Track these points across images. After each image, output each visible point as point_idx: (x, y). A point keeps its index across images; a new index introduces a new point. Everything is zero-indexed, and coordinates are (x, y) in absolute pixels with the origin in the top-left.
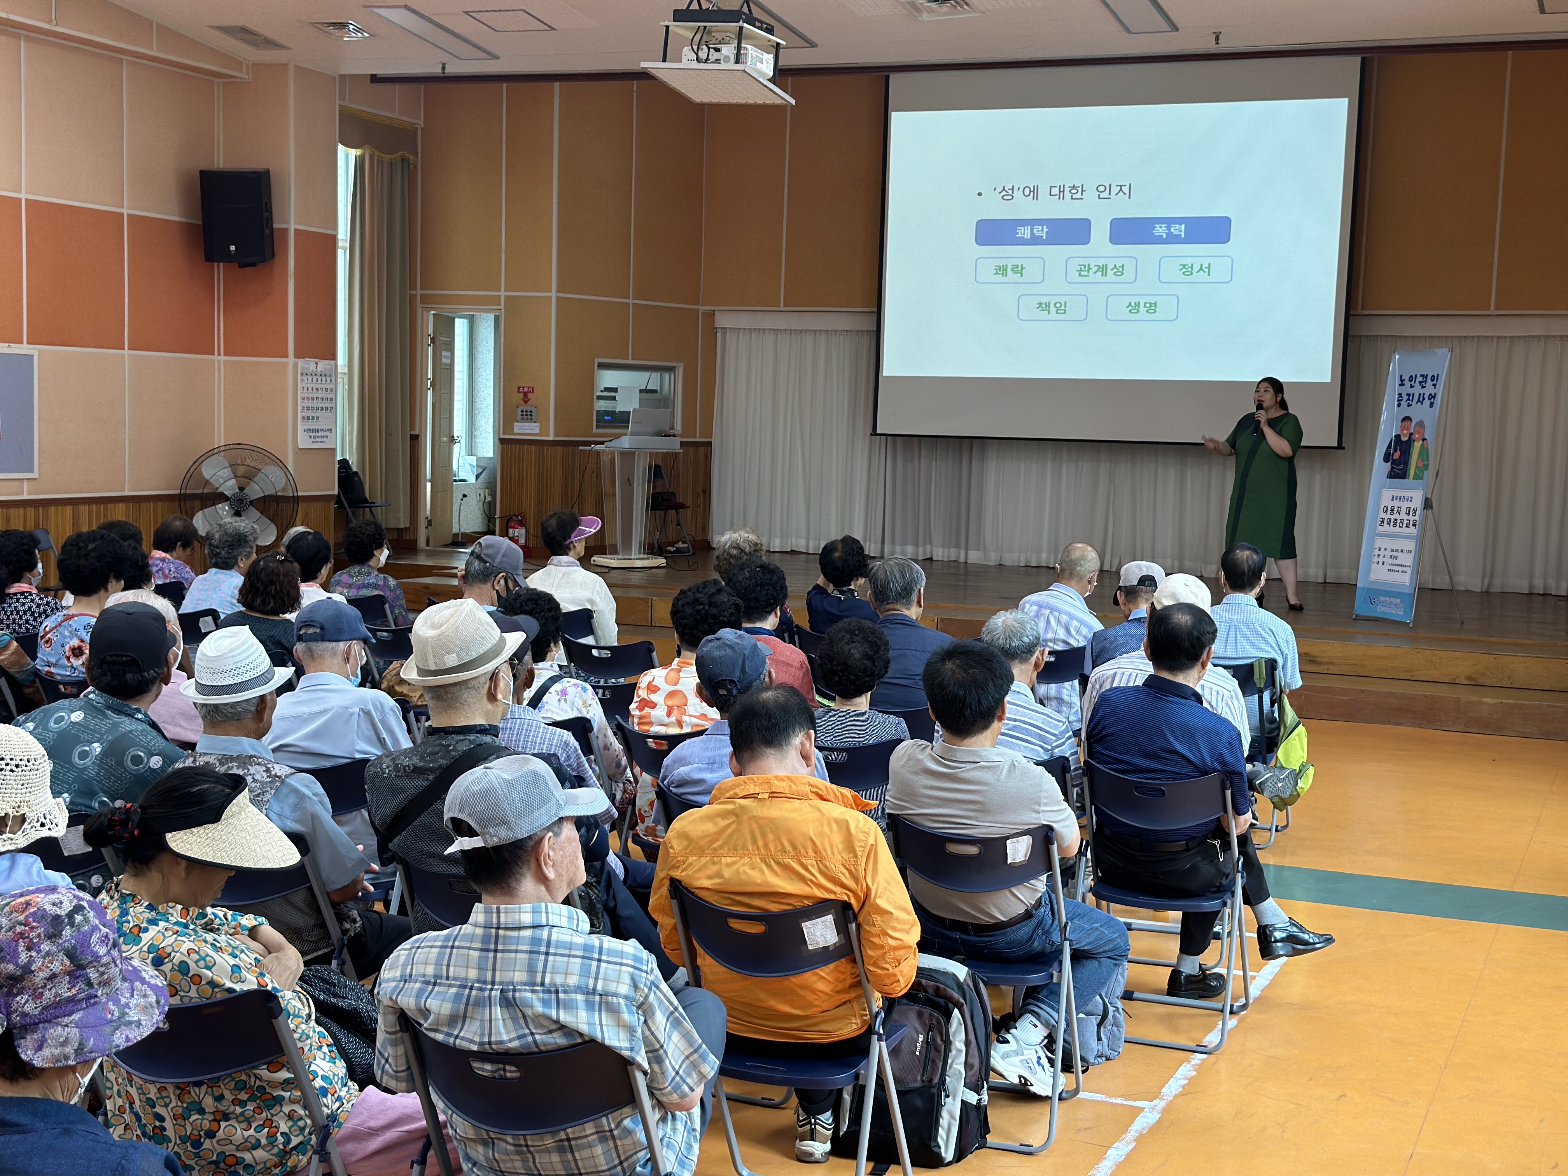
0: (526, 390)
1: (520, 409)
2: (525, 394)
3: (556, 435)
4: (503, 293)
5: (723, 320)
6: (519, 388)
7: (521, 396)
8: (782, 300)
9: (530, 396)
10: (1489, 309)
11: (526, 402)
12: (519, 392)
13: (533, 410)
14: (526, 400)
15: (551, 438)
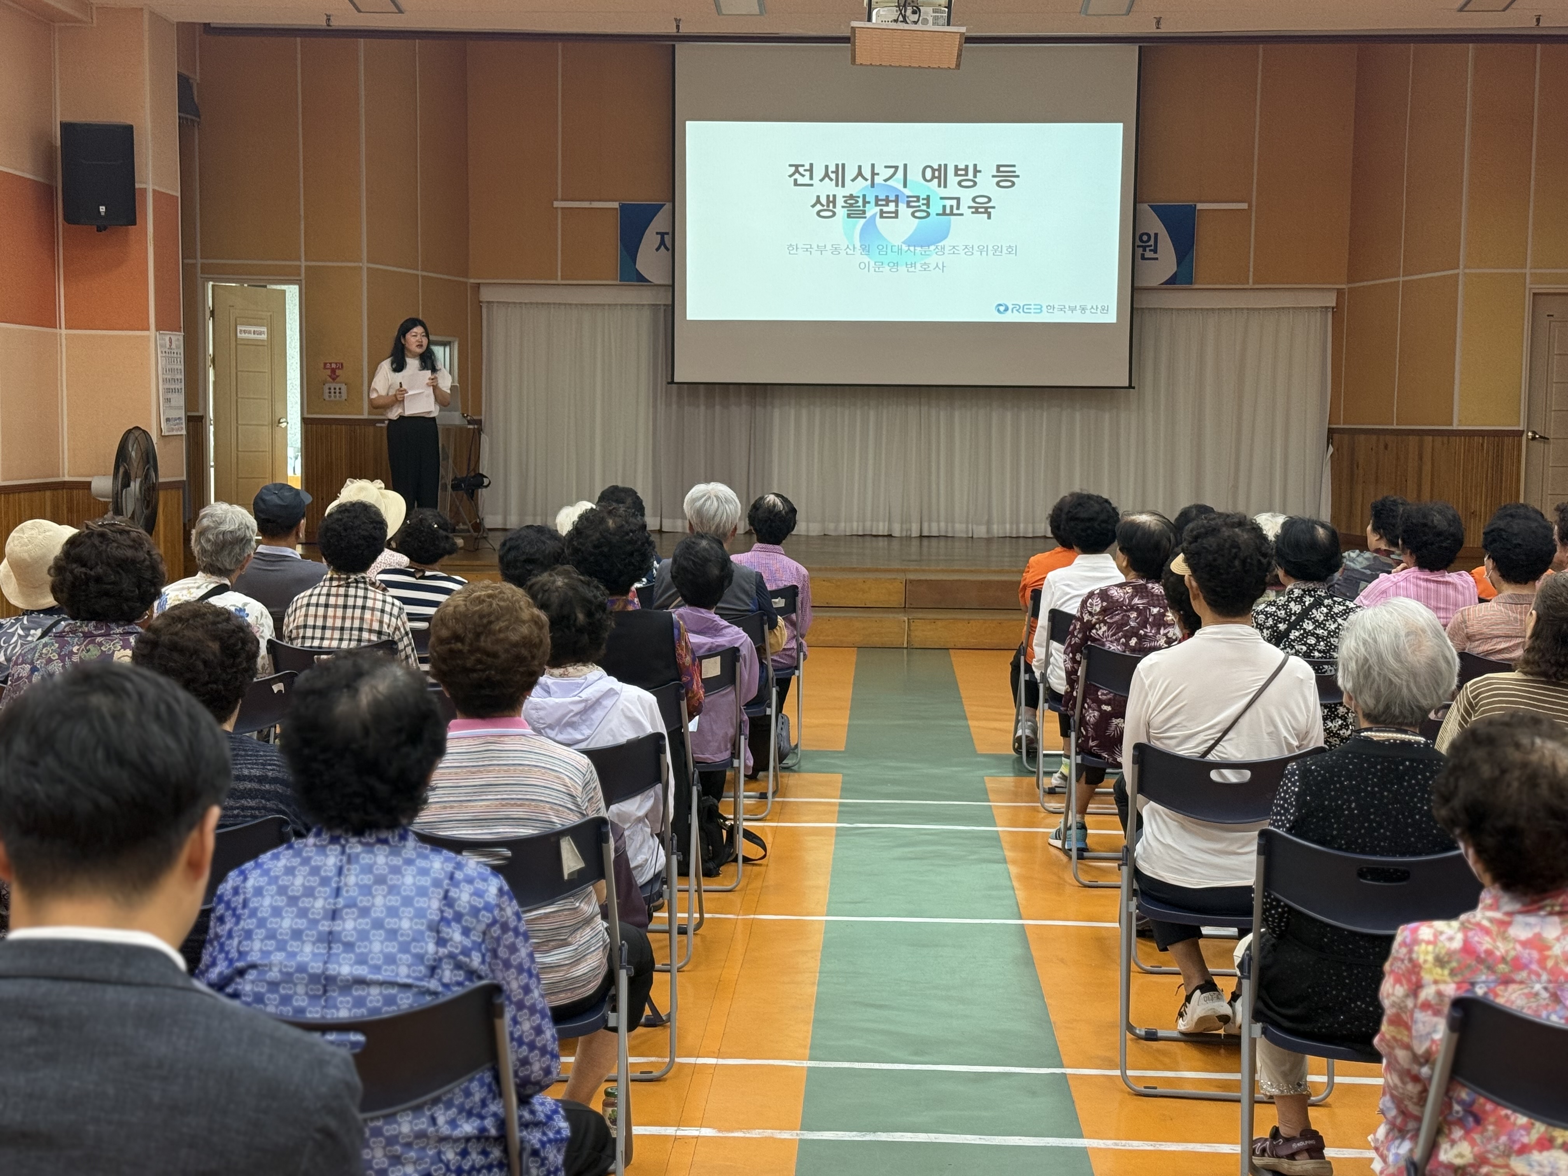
0: (334, 366)
1: (327, 386)
2: (333, 371)
3: (369, 414)
4: (303, 263)
5: (486, 295)
6: (325, 364)
7: (329, 372)
8: (560, 274)
9: (338, 372)
10: (1248, 283)
11: (334, 379)
12: (325, 368)
13: (344, 387)
14: (334, 376)
15: (365, 416)
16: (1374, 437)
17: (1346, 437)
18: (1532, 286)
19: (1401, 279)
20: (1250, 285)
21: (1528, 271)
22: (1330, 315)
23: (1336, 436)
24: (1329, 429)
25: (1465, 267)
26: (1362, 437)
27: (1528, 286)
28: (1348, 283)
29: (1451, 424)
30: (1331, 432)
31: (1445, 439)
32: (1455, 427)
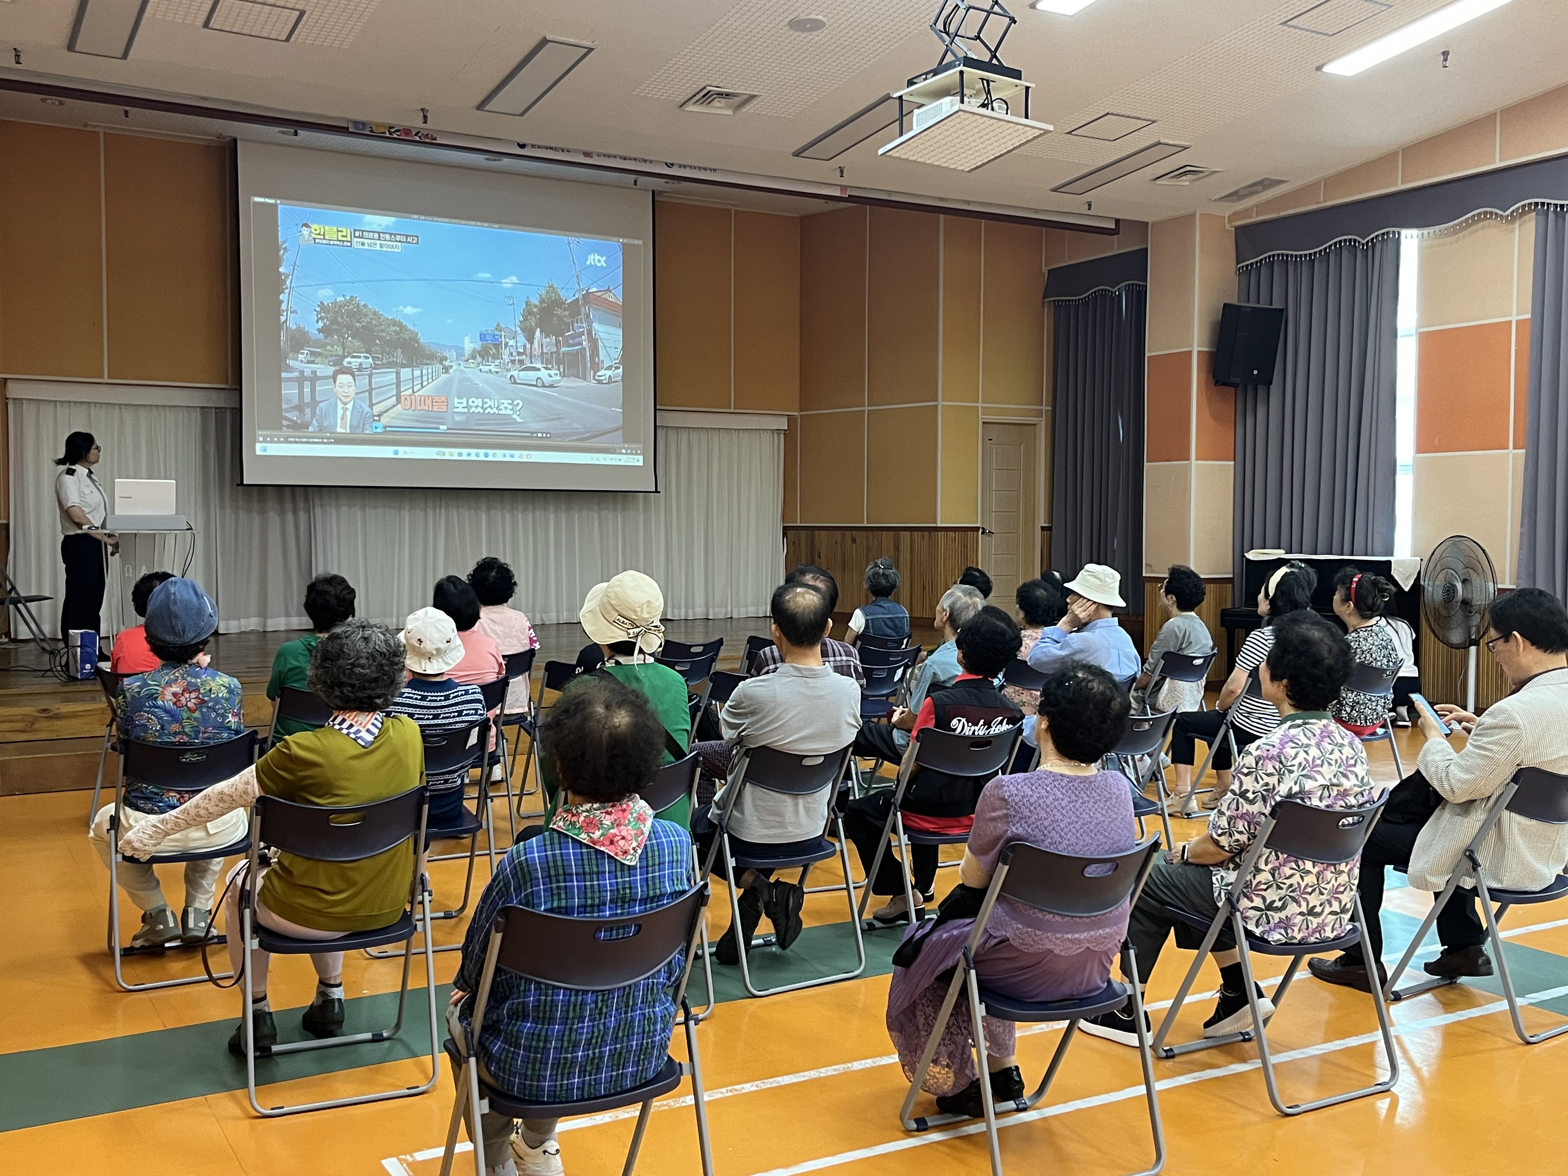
5: (14, 390)
8: (106, 372)
10: (729, 408)
16: (838, 533)
17: (803, 532)
18: (982, 418)
19: (866, 408)
20: (732, 410)
21: (980, 405)
22: (782, 436)
23: (789, 532)
24: (784, 527)
25: (943, 401)
26: (824, 532)
27: (980, 416)
28: (801, 411)
29: (936, 523)
30: (785, 529)
31: (926, 534)
32: (939, 525)
